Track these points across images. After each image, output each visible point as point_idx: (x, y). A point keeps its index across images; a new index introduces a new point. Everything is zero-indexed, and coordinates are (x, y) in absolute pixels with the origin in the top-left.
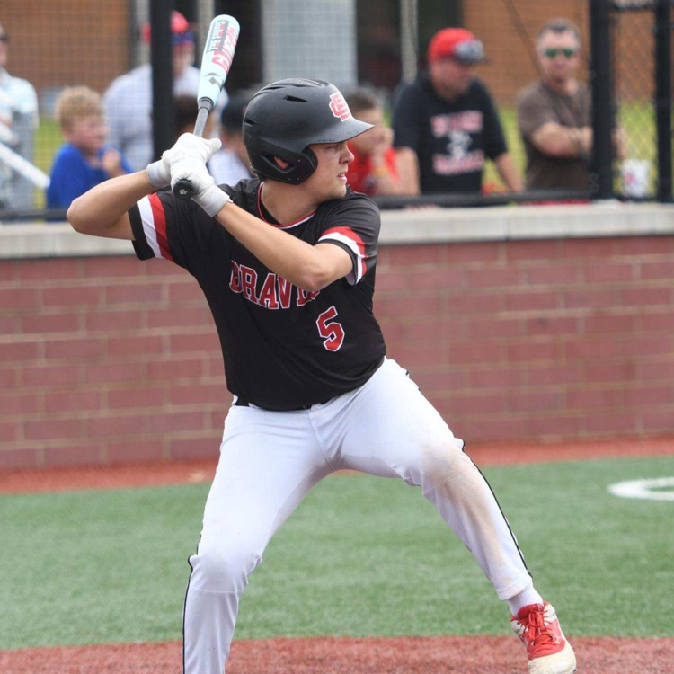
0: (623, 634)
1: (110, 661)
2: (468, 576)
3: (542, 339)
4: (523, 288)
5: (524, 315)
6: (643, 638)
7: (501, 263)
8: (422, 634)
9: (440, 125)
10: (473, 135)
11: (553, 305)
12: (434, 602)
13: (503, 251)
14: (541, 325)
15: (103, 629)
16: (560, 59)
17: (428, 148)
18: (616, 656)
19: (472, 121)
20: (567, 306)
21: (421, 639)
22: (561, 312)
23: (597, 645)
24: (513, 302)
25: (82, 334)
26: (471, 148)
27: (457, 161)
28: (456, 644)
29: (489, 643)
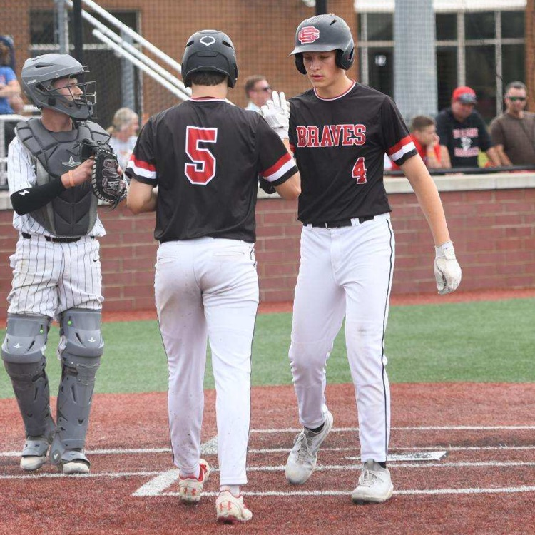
0: (513, 381)
1: (261, 394)
2: (450, 354)
3: (513, 238)
4: (504, 213)
5: (504, 227)
6: (523, 383)
7: (493, 201)
8: (416, 381)
9: (456, 133)
10: (472, 139)
11: (520, 222)
12: (428, 366)
13: (493, 195)
14: (513, 232)
15: (263, 379)
16: (518, 102)
17: (452, 144)
18: (506, 391)
19: (473, 132)
20: (526, 222)
21: (414, 383)
22: (523, 225)
23: (499, 386)
24: (499, 221)
25: (284, 237)
26: (472, 145)
27: (465, 151)
28: (431, 386)
29: (447, 386)
